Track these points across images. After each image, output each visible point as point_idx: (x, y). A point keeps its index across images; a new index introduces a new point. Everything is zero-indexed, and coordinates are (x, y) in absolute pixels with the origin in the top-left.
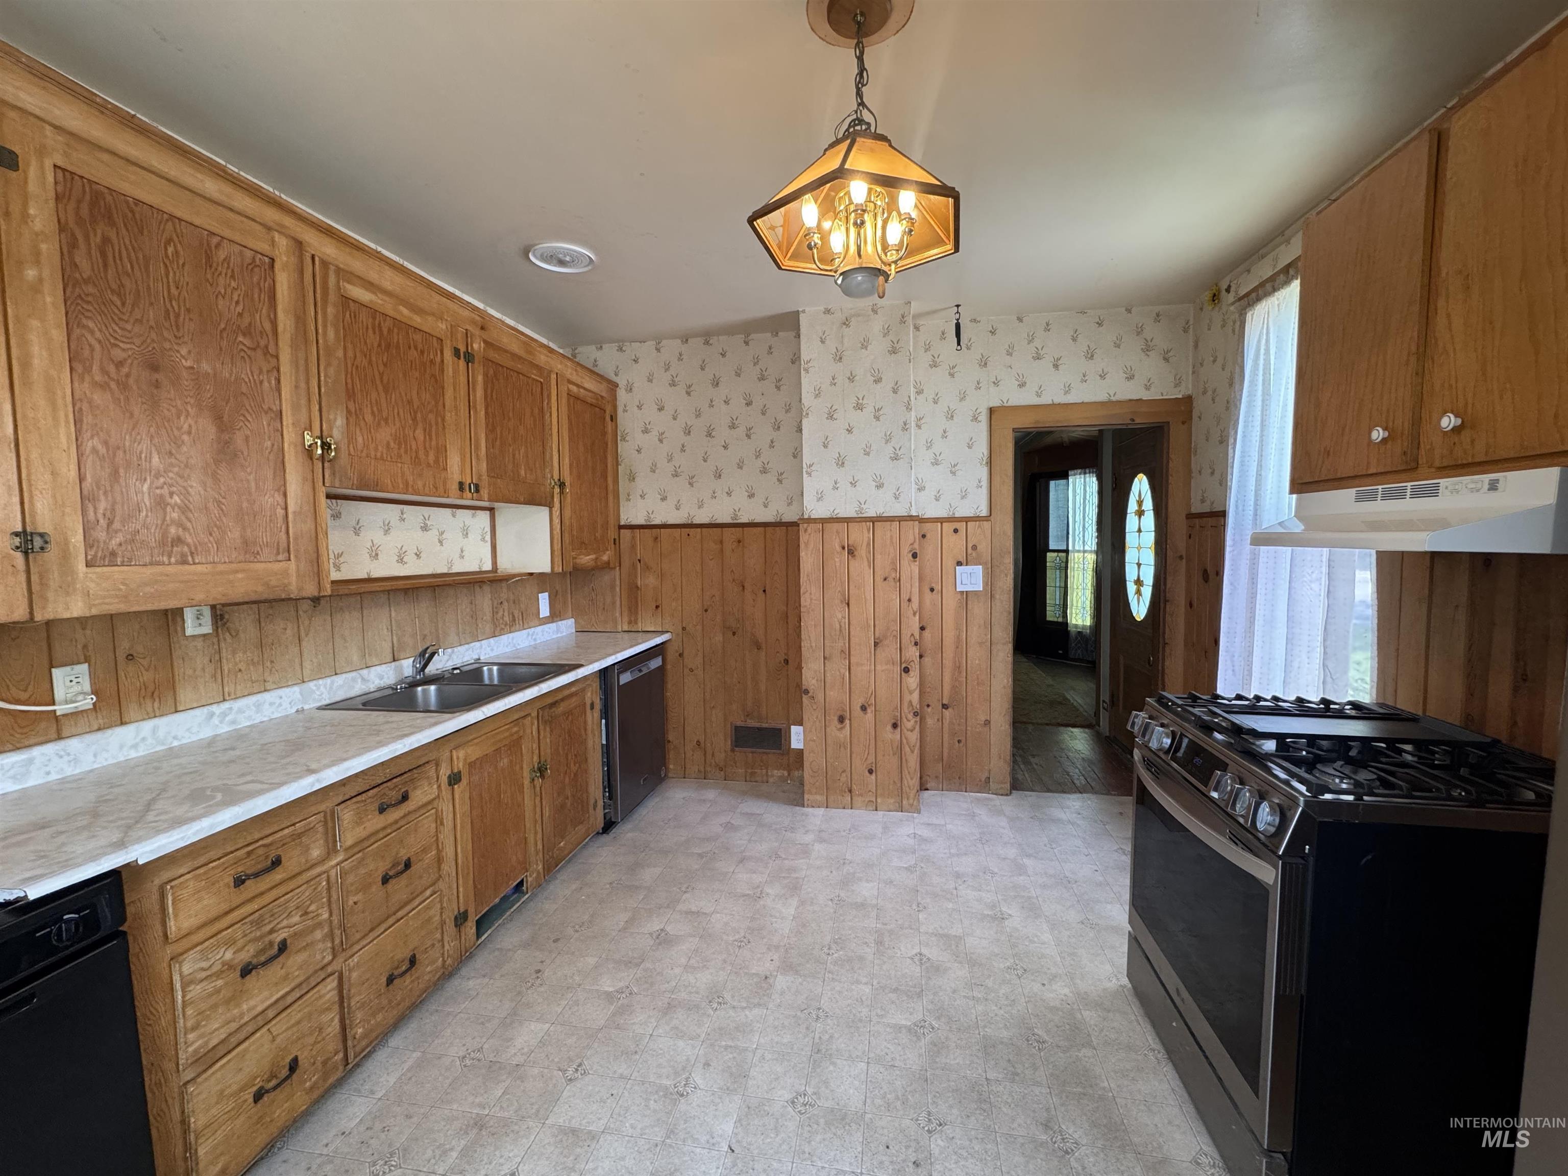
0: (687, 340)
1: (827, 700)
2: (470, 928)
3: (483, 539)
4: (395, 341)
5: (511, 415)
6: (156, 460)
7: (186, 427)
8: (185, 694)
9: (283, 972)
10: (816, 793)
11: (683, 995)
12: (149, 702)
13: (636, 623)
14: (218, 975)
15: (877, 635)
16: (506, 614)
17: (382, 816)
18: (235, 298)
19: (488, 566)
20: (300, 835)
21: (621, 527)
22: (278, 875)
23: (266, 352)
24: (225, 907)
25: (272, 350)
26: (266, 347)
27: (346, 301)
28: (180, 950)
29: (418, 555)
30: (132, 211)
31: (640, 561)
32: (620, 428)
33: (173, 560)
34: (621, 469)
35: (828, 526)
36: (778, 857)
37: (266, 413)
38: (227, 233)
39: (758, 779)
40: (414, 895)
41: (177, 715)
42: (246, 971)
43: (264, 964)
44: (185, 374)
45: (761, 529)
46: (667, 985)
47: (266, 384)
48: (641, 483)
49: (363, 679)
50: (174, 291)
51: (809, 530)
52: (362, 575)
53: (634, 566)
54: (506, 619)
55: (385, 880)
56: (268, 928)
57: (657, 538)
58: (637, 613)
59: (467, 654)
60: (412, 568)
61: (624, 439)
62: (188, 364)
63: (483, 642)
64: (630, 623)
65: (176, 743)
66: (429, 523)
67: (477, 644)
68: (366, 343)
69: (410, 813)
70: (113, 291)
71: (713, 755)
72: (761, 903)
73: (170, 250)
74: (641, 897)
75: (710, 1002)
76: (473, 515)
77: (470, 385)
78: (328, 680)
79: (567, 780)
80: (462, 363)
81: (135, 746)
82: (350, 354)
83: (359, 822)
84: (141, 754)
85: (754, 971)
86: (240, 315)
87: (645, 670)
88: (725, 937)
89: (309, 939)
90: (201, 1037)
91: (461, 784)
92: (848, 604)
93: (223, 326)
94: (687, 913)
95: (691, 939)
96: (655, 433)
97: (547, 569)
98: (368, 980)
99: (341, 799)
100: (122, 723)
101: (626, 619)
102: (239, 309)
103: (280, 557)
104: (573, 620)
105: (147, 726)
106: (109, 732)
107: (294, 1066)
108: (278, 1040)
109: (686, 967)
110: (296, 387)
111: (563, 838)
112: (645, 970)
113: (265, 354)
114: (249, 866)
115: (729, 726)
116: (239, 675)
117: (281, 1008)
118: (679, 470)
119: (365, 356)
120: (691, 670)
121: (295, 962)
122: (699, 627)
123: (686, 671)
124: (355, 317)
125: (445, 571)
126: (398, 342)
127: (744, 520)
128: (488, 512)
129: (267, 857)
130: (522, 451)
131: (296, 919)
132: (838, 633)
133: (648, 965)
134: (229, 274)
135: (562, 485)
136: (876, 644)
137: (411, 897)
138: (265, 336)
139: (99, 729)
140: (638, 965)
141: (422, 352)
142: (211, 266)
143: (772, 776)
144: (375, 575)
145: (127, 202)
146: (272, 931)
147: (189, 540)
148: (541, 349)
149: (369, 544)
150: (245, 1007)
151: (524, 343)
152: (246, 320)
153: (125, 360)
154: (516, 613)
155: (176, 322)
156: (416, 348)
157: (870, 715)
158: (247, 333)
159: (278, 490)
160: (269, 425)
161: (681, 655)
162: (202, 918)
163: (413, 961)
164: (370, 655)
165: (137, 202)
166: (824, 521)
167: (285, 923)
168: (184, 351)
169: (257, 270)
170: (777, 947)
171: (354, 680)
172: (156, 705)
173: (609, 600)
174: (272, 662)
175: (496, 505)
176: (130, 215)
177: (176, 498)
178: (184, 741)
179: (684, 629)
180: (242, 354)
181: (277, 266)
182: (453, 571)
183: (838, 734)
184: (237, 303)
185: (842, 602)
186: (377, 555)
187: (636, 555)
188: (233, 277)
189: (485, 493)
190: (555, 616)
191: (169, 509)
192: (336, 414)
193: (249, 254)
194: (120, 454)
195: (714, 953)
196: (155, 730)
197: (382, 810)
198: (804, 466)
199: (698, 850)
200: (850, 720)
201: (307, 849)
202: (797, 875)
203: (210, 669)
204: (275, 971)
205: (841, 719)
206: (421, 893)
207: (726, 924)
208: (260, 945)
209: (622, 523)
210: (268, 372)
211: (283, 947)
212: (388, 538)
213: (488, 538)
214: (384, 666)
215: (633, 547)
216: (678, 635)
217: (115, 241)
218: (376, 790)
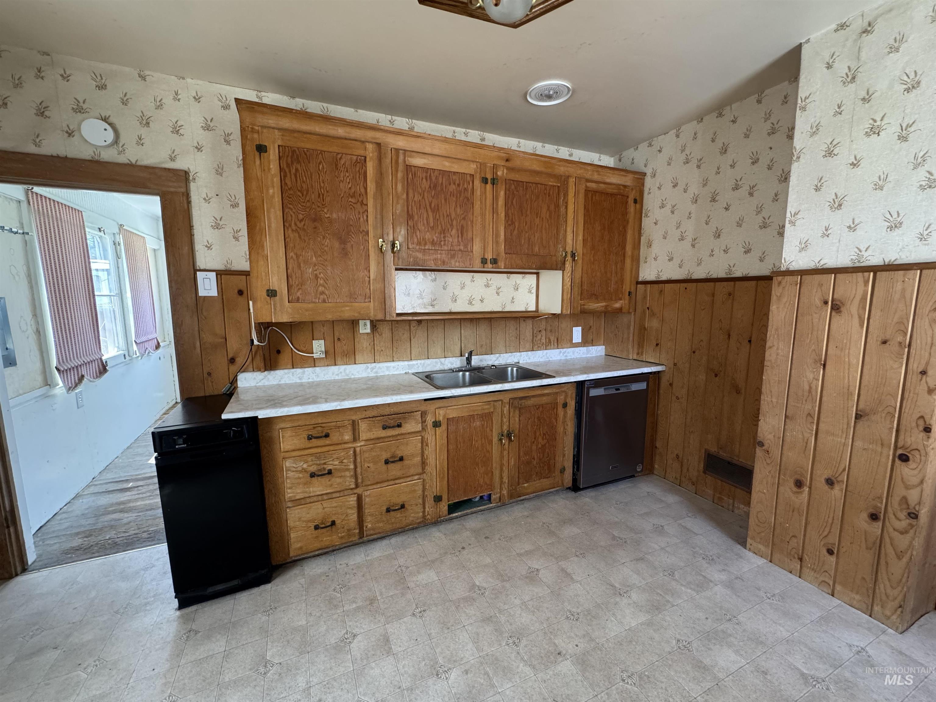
0: (702, 119)
1: (784, 459)
2: (444, 507)
3: (530, 292)
4: (440, 182)
5: (528, 212)
6: (314, 259)
7: (326, 243)
8: (359, 357)
9: (330, 483)
10: (760, 543)
11: (503, 619)
12: (345, 357)
13: (642, 355)
14: (301, 472)
15: (861, 406)
16: (544, 338)
17: (384, 431)
18: (348, 181)
19: (532, 308)
20: (339, 427)
21: (638, 283)
22: (327, 441)
23: (362, 203)
24: (303, 446)
25: (365, 202)
26: (362, 201)
27: (408, 167)
28: (287, 456)
29: (482, 301)
30: (306, 154)
31: (648, 308)
32: (645, 207)
33: (320, 301)
34: (642, 238)
35: (807, 278)
36: (672, 574)
37: (361, 233)
38: (344, 151)
39: (724, 504)
40: (404, 476)
41: (355, 365)
42: (313, 475)
43: (319, 476)
44: (326, 220)
45: (753, 283)
46: (502, 605)
47: (362, 219)
48: (656, 249)
49: (441, 363)
50: (322, 185)
51: (783, 283)
52: (447, 310)
53: (644, 311)
54: (544, 341)
55: (387, 462)
56: (323, 462)
57: (661, 291)
58: (643, 347)
59: (510, 358)
60: (477, 307)
61: (647, 216)
62: (327, 216)
63: (522, 353)
64: (638, 354)
65: (353, 377)
66: (490, 283)
67: (518, 354)
68: (421, 187)
69: (402, 434)
70: (299, 191)
71: (688, 470)
72: (618, 599)
73: (321, 167)
74: (549, 542)
75: (511, 637)
76: (523, 277)
77: (495, 199)
78: (423, 361)
79: (534, 447)
80: (489, 186)
81: (338, 375)
82: (411, 195)
83: (370, 430)
84: (340, 378)
85: (556, 641)
86: (350, 188)
87: (622, 390)
88: (566, 604)
89: (343, 474)
90: (293, 493)
91: (440, 428)
92: (824, 366)
93: (342, 195)
94: (563, 570)
95: (546, 588)
96: (668, 207)
97: (558, 311)
98: (375, 505)
99: (363, 416)
100: (335, 365)
101: (636, 351)
102: (350, 186)
103: (366, 300)
104: (604, 347)
105: (343, 368)
106: (330, 367)
107: (333, 523)
108: (326, 509)
109: (524, 603)
110: (376, 218)
111: (527, 482)
112: (503, 587)
113: (361, 205)
114: (314, 433)
115: (704, 451)
116: (382, 352)
117: (330, 497)
118: (684, 235)
119: (421, 195)
120: (678, 398)
121: (336, 482)
122: (687, 365)
123: (674, 398)
124: (415, 175)
125: (500, 310)
126: (442, 183)
127: (738, 274)
128: (535, 275)
129: (322, 432)
130: (537, 235)
131: (336, 463)
132: (806, 394)
133: (508, 585)
134: (345, 170)
135: (573, 255)
136: (858, 417)
137: (402, 476)
138: (361, 196)
139: (328, 366)
140: (504, 581)
141: (459, 185)
142: (337, 169)
143: (739, 508)
144: (454, 310)
145: (304, 151)
146: (325, 464)
147: (327, 293)
148: (561, 163)
149: (451, 295)
150: (311, 489)
151: (545, 162)
152: (353, 190)
153: (303, 219)
154: (552, 338)
155: (323, 198)
156: (454, 184)
157: (837, 492)
158: (353, 196)
159: (366, 269)
160: (362, 238)
161: (671, 385)
162: (293, 447)
163: (403, 506)
164: (447, 351)
165: (308, 150)
166: (802, 273)
167: (331, 463)
168: (325, 211)
169: (358, 165)
170: (592, 640)
171: (436, 363)
172: (348, 360)
173: (626, 336)
174: (397, 348)
175: (540, 271)
176: (305, 156)
177: (322, 275)
178: (356, 377)
179: (675, 364)
180: (351, 207)
181: (368, 160)
182: (506, 310)
183: (793, 498)
184: (349, 183)
185: (816, 362)
186: (456, 300)
187: (646, 303)
188: (347, 171)
189: (501, 264)
190: (586, 342)
191: (319, 279)
192: (401, 228)
193: (355, 158)
194: (301, 257)
195: (547, 608)
196: (345, 370)
197: (385, 428)
198: (788, 215)
199: (616, 533)
200: (810, 488)
201: (342, 435)
202: (671, 600)
203: (369, 348)
204: (324, 480)
205: (799, 484)
206: (412, 475)
207: (577, 595)
208: (319, 468)
209: (640, 279)
210: (363, 213)
211: (330, 472)
212: (463, 291)
213: (534, 291)
214: (454, 358)
215: (645, 297)
216: (670, 368)
217: (300, 169)
218: (382, 418)
